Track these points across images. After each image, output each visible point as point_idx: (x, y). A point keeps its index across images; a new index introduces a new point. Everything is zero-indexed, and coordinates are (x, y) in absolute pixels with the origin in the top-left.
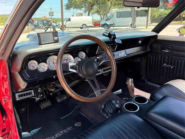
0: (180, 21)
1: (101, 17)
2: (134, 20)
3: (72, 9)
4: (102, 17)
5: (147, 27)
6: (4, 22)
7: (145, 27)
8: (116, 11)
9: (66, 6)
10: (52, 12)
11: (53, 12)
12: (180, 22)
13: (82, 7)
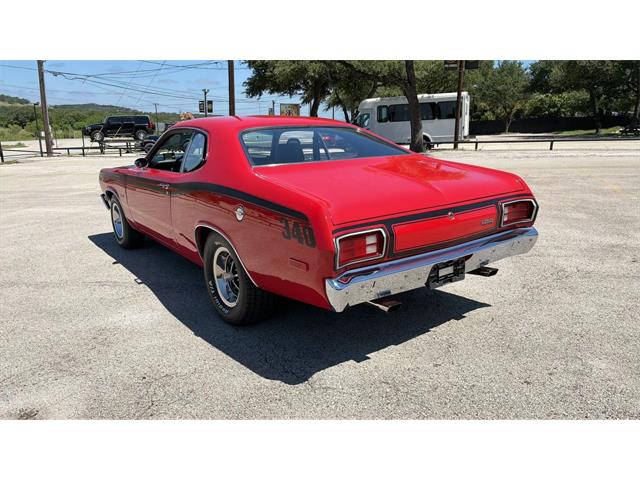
0: (593, 129)
1: (346, 114)
2: (416, 129)
3: (266, 94)
4: (349, 114)
5: (456, 147)
6: (67, 129)
7: (452, 146)
8: (375, 103)
9: (249, 84)
10: (208, 99)
11: (210, 102)
12: (594, 131)
13: (298, 88)
